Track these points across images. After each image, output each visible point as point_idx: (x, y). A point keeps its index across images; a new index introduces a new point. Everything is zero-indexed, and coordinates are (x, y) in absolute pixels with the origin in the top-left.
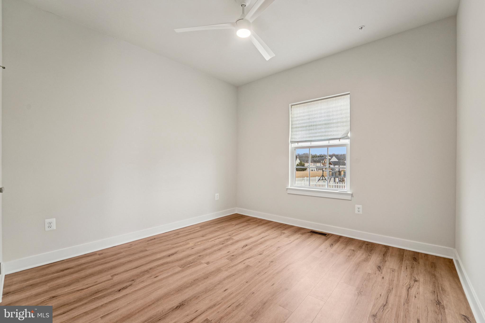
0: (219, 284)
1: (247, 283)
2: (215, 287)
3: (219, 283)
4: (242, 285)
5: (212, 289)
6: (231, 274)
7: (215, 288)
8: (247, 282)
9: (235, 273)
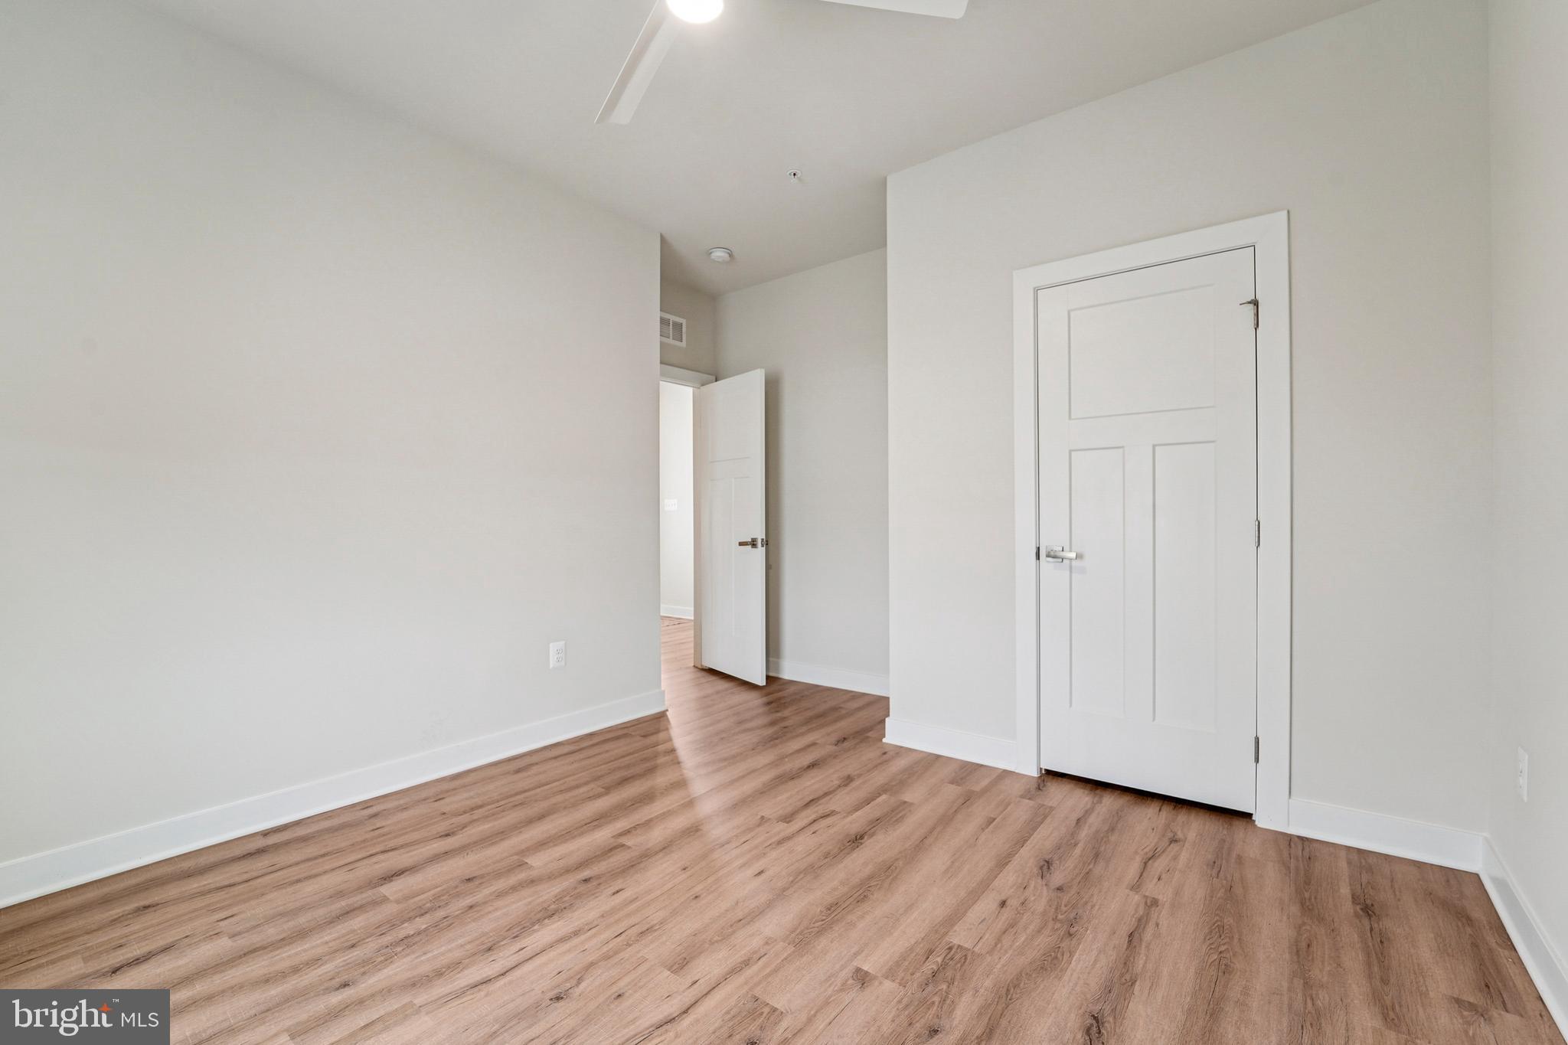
0: (785, 889)
1: (697, 895)
2: (792, 882)
3: (784, 891)
4: (712, 889)
5: (798, 875)
6: (749, 923)
7: (791, 879)
8: (696, 897)
9: (734, 932)
